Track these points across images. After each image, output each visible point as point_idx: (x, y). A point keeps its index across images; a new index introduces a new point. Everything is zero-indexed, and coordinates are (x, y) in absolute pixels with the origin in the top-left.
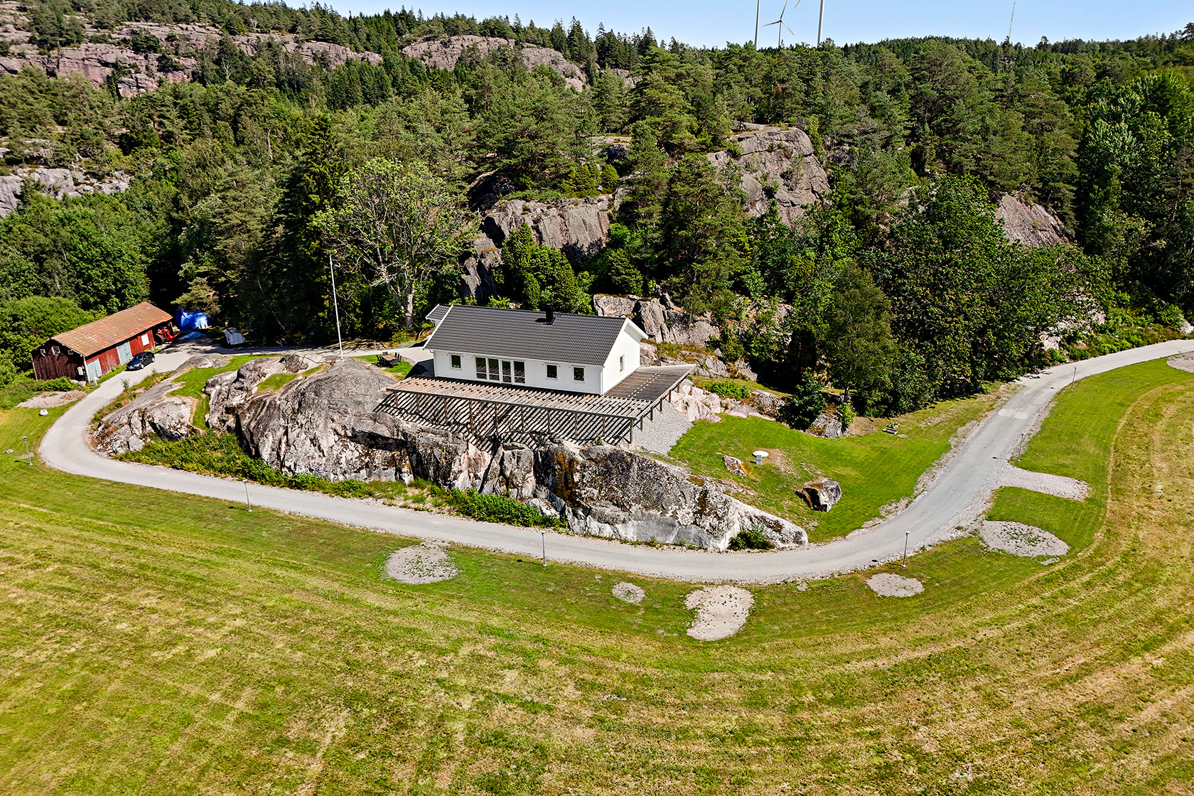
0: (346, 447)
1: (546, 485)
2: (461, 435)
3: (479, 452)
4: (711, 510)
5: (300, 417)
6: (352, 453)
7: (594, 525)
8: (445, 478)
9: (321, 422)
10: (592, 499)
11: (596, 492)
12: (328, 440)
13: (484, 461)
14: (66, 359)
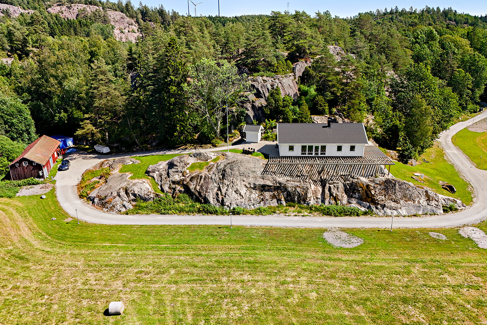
0: (252, 192)
1: (355, 198)
2: (307, 180)
3: (316, 187)
4: (432, 198)
5: (226, 181)
6: (255, 195)
7: (389, 211)
8: (304, 201)
9: (238, 182)
10: (383, 201)
11: (383, 197)
12: (243, 191)
13: (319, 191)
14: (32, 168)
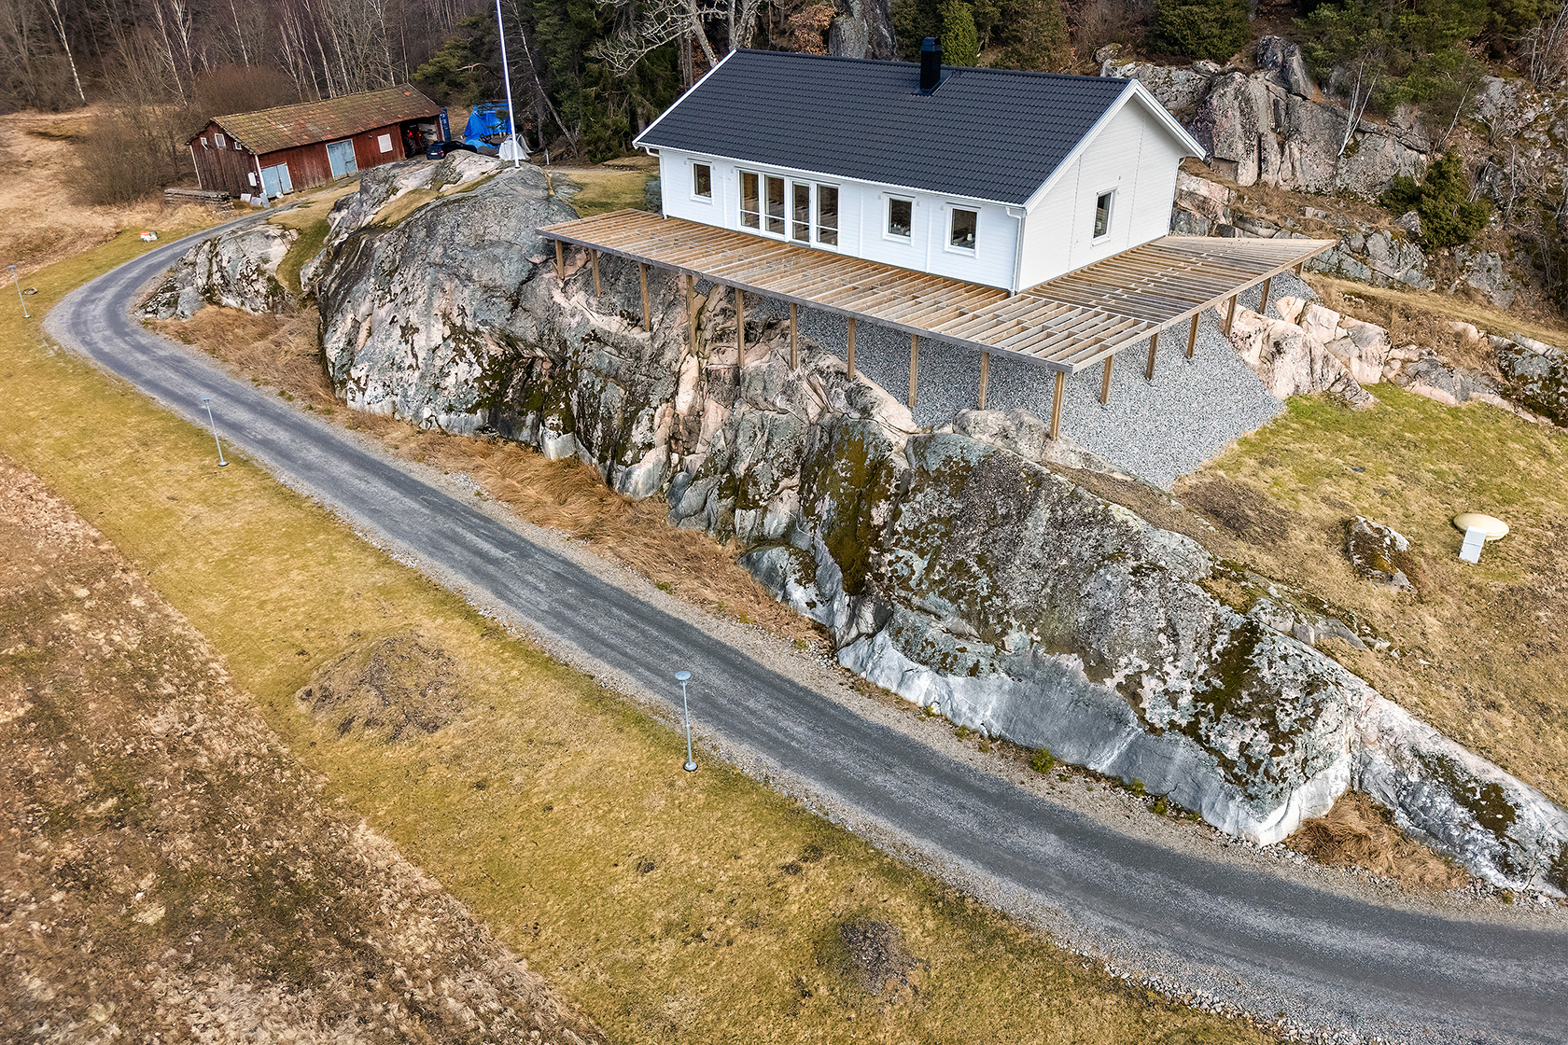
0: (462, 353)
1: (817, 518)
4: (1257, 698)
5: (396, 279)
7: (891, 661)
8: (617, 454)
10: (905, 584)
12: (429, 335)
14: (234, 157)
